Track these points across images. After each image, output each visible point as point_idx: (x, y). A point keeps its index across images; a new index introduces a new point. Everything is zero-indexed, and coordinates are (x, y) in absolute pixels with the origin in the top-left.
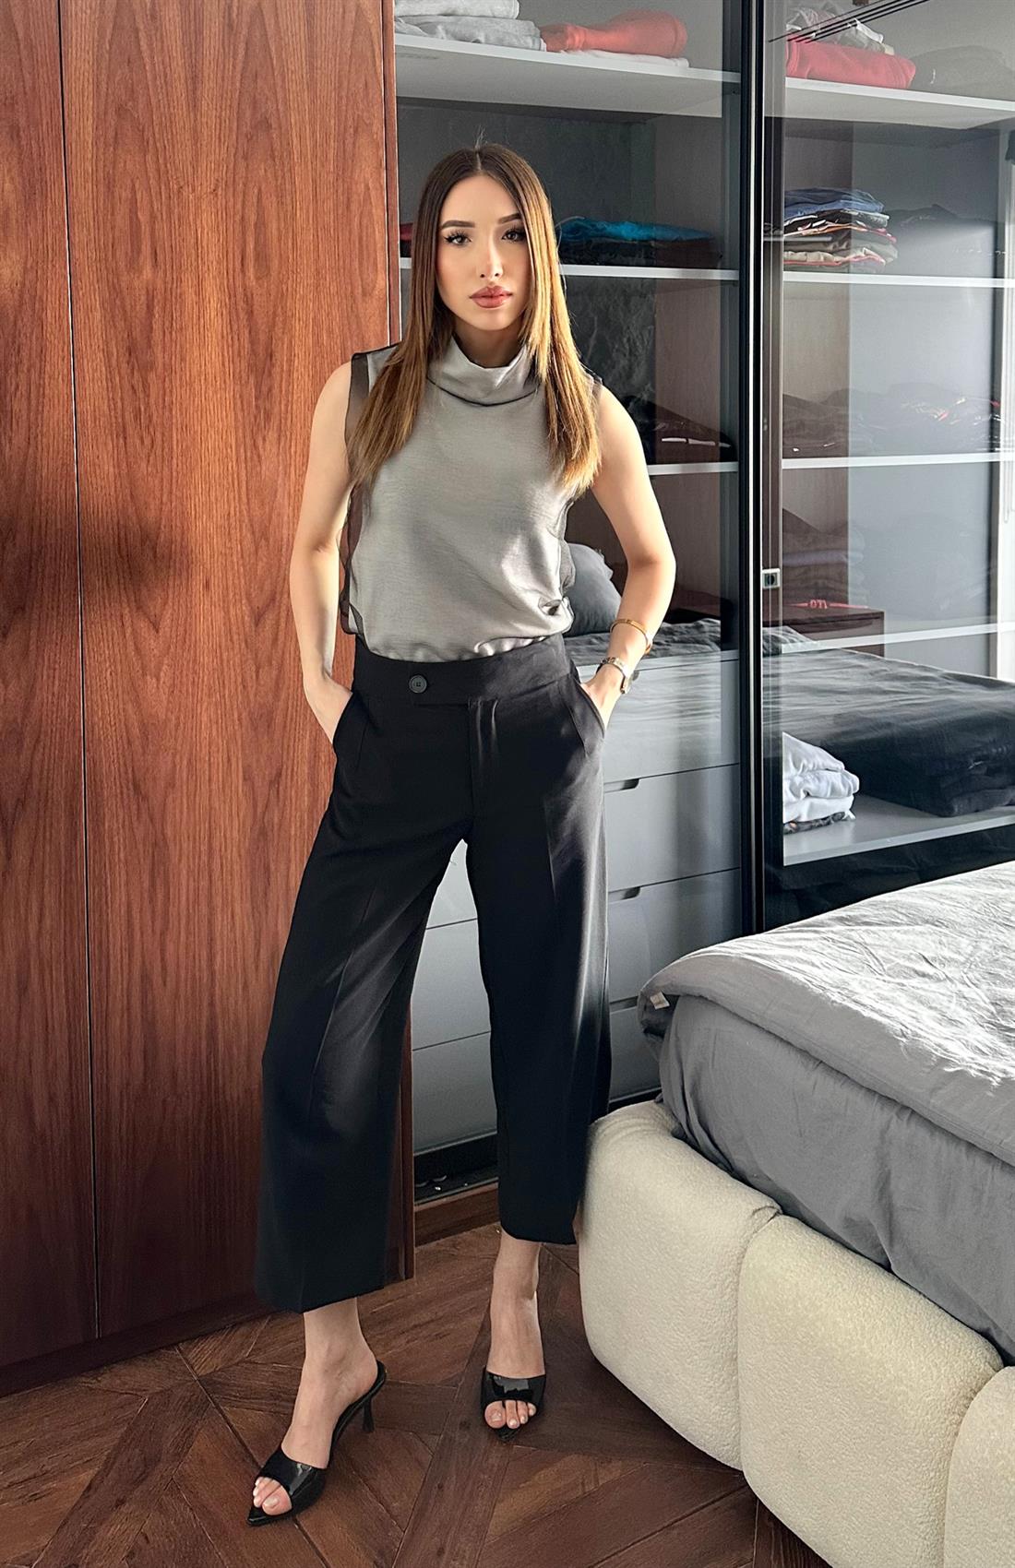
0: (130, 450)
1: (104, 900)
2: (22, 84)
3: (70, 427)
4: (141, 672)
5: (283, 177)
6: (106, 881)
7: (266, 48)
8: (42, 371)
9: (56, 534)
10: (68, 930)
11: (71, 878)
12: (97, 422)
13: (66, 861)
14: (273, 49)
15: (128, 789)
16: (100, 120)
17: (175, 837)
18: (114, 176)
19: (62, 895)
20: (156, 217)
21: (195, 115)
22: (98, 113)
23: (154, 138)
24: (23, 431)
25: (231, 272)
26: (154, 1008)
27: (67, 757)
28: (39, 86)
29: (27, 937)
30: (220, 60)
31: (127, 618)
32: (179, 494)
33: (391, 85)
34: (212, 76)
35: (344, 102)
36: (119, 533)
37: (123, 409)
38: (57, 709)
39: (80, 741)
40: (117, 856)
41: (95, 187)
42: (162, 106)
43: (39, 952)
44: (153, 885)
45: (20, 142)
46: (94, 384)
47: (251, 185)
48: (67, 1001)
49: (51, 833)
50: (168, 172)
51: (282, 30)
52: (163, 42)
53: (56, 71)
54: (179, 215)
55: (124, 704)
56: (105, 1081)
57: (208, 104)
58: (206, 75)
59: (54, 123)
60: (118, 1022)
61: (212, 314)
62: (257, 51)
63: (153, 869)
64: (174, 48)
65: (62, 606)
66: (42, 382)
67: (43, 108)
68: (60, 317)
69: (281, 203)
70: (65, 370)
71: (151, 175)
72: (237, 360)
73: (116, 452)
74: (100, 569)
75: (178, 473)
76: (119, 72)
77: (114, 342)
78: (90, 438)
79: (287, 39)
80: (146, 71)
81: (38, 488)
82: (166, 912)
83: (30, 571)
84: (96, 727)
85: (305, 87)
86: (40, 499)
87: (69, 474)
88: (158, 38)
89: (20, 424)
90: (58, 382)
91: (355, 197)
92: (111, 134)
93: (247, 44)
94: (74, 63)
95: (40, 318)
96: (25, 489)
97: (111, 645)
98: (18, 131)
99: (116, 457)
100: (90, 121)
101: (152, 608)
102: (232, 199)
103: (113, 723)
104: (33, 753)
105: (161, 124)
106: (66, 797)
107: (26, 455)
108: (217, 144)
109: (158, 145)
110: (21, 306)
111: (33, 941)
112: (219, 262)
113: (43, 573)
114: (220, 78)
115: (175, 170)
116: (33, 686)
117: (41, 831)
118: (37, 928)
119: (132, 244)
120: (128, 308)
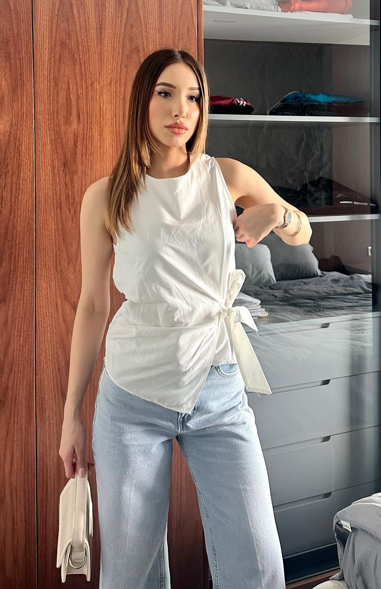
1: (45, 454)
2: (12, 32)
4: (66, 332)
6: (46, 444)
7: (138, 12)
8: (19, 177)
9: (23, 260)
10: (26, 470)
11: (28, 442)
12: (47, 203)
13: (25, 433)
14: (141, 12)
15: (58, 394)
16: (52, 50)
18: (59, 77)
19: (23, 451)
20: (79, 97)
21: (101, 46)
22: (51, 46)
23: (80, 57)
24: (8, 207)
27: (26, 378)
28: (21, 33)
29: (5, 474)
30: (114, 19)
31: (59, 304)
33: (201, 29)
34: (109, 26)
35: (177, 38)
36: (56, 260)
37: (60, 195)
38: (22, 353)
39: (33, 370)
40: (52, 431)
41: (49, 83)
42: (84, 42)
45: (10, 61)
46: (45, 183)
47: (129, 80)
48: (25, 509)
49: (17, 419)
50: (86, 74)
51: (146, 4)
52: (85, 10)
53: (30, 25)
54: (91, 96)
55: (57, 349)
57: (107, 41)
58: (106, 26)
59: (28, 51)
61: (108, 147)
62: (133, 14)
64: (91, 12)
65: (25, 297)
66: (18, 182)
67: (23, 44)
68: (29, 148)
70: (31, 176)
71: (78, 77)
73: (56, 217)
74: (46, 279)
76: (62, 25)
77: (56, 160)
78: (43, 210)
79: (148, 7)
80: (76, 24)
81: (15, 236)
83: (9, 280)
84: (42, 361)
85: (157, 31)
86: (15, 242)
87: (31, 229)
88: (83, 7)
89: (7, 202)
90: (27, 182)
92: (57, 56)
93: (128, 10)
94: (39, 21)
95: (18, 149)
96: (8, 237)
97: (50, 318)
98: (10, 56)
99: (56, 219)
100: (47, 50)
101: (72, 298)
102: (119, 87)
103: (51, 360)
104: (9, 376)
105: (84, 50)
106: (26, 399)
107: (9, 219)
108: (112, 59)
109: (82, 61)
110: (9, 143)
111: (7, 476)
112: (111, 119)
113: (16, 280)
114: (114, 27)
115: (90, 74)
116: (9, 341)
117: (12, 417)
118: (10, 469)
119: (67, 111)
120: (65, 142)
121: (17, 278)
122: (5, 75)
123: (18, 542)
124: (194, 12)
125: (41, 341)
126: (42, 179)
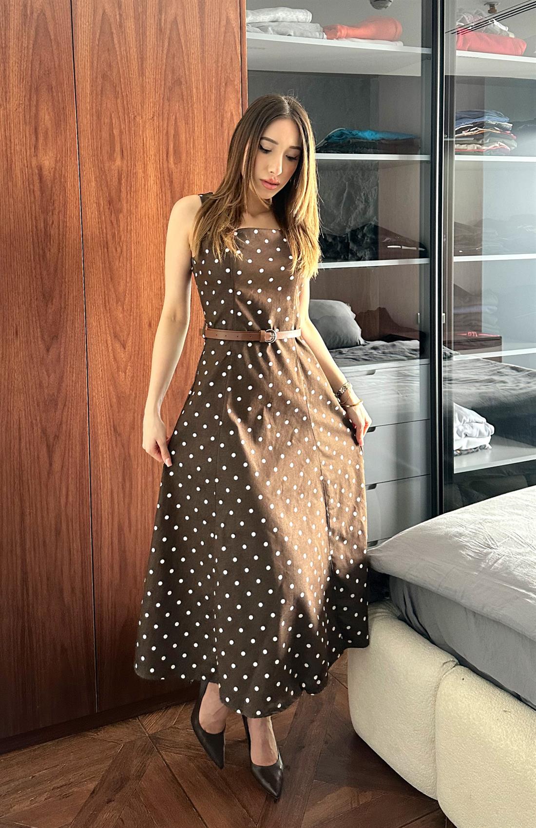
0: (110, 254)
1: (99, 488)
2: (53, 63)
3: (79, 243)
4: (117, 369)
5: (188, 110)
6: (100, 477)
7: (179, 41)
8: (65, 214)
9: (73, 298)
10: (81, 502)
11: (82, 476)
12: (94, 241)
13: (80, 467)
14: (183, 41)
15: (111, 430)
16: (94, 81)
17: (135, 456)
18: (101, 111)
19: (78, 485)
20: (123, 132)
21: (143, 78)
23: (122, 90)
24: (56, 245)
25: (161, 161)
26: (125, 543)
27: (79, 414)
28: (62, 64)
29: (60, 506)
30: (155, 48)
31: (109, 342)
32: (135, 277)
33: (245, 59)
34: (151, 57)
35: (220, 68)
36: (105, 299)
37: (106, 234)
38: (75, 389)
39: (86, 406)
40: (105, 465)
41: (91, 117)
42: (125, 73)
43: (66, 515)
44: (124, 480)
45: (53, 94)
46: (91, 221)
47: (171, 115)
48: (81, 541)
49: (72, 453)
50: (128, 109)
51: (188, 32)
52: (125, 39)
53: (71, 57)
54: (134, 131)
55: (108, 386)
56: (100, 580)
57: (149, 72)
58: (148, 56)
59: (70, 83)
60: (106, 550)
61: (152, 183)
62: (175, 43)
63: (124, 472)
64: (132, 42)
65: (77, 334)
66: (65, 220)
67: (64, 76)
68: (74, 185)
69: (187, 123)
70: (77, 213)
71: (119, 109)
72: (164, 207)
73: (103, 256)
74: (95, 317)
75: (134, 266)
76: (103, 56)
77: (101, 198)
78: (90, 248)
79: (190, 36)
80: (117, 55)
81: (64, 274)
82: (131, 494)
83: (60, 318)
84: (94, 398)
85: (200, 61)
86: (65, 280)
87: (79, 268)
88: (123, 37)
89: (54, 241)
90: (73, 219)
91: (225, 120)
92: (99, 89)
93: (169, 39)
94: (80, 52)
95: (64, 186)
96: (57, 275)
97: (101, 355)
98: (52, 88)
99: (103, 258)
100: (89, 82)
101: (122, 336)
102: (161, 122)
103: (103, 396)
104: (62, 412)
105: (125, 82)
106: (79, 434)
107: (58, 257)
108: (154, 93)
109: (124, 94)
110: (54, 180)
111: (63, 508)
112: (155, 155)
113: (67, 318)
114: (155, 58)
115: (133, 107)
116: (62, 377)
117: (67, 452)
118: (65, 501)
119: (110, 148)
120: (109, 180)
121: (67, 315)
122: (48, 109)
123: (74, 571)
124: (237, 41)
125: (93, 379)
126: (88, 217)
